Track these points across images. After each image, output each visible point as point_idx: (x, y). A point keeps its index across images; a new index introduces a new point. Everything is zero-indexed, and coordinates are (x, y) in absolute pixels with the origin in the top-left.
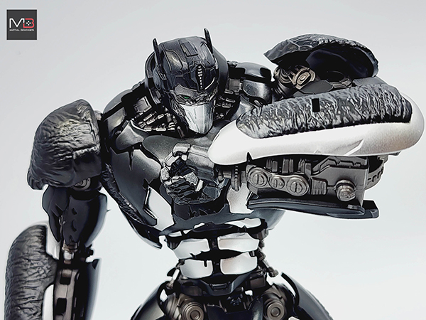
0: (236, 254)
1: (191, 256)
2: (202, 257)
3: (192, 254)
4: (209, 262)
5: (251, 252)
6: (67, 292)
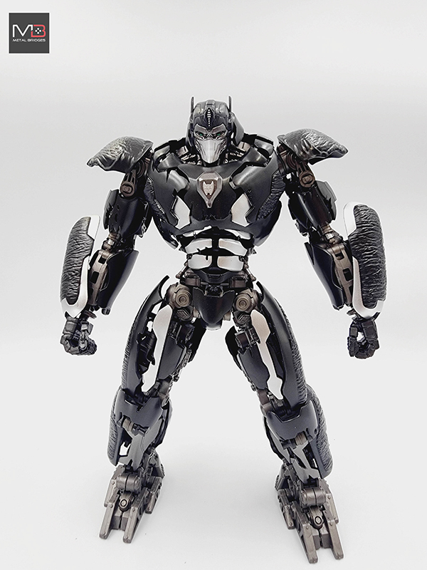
0: (231, 254)
1: (198, 251)
2: (205, 252)
3: (198, 249)
4: (210, 257)
5: (240, 257)
6: (100, 268)
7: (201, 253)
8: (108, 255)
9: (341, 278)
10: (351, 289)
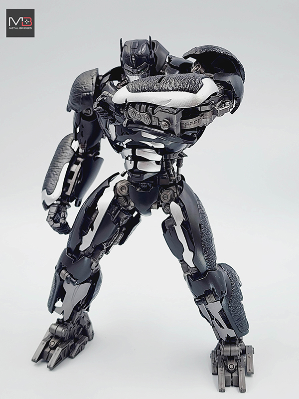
4: (133, 162)
6: (76, 169)
7: (127, 158)
8: (82, 160)
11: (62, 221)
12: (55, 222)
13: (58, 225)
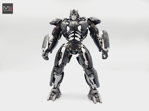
5: (79, 38)
6: (51, 43)
7: (72, 37)
8: (52, 40)
9: (100, 43)
10: (102, 45)
11: (46, 56)
12: (44, 56)
13: (45, 57)
